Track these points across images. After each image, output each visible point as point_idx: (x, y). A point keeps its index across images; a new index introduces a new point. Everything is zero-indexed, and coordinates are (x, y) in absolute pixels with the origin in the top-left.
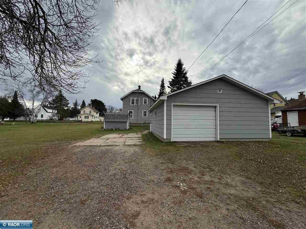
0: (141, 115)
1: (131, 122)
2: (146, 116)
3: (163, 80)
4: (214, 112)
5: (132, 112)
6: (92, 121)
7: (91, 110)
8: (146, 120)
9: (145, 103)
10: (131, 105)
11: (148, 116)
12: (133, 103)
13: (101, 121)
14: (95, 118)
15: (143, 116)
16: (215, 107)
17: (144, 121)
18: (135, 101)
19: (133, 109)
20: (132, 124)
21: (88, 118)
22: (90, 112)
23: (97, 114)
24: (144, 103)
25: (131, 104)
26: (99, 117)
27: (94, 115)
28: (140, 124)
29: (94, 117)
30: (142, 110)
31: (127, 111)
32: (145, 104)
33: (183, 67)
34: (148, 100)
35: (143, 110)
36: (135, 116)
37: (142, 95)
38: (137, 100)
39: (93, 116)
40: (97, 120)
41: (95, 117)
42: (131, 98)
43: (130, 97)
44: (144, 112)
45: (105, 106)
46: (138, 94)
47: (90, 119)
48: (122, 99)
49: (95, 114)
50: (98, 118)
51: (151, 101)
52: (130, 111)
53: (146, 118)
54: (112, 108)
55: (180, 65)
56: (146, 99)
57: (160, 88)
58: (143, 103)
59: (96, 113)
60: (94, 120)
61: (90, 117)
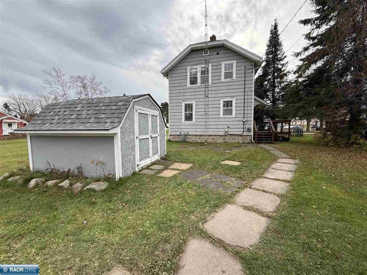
0: (217, 113)
1: (191, 133)
2: (230, 113)
5: (192, 105)
8: (231, 127)
9: (228, 75)
10: (189, 88)
11: (236, 114)
12: (193, 81)
15: (221, 115)
17: (226, 130)
18: (199, 76)
19: (193, 97)
20: (193, 137)
24: (225, 78)
25: (189, 85)
28: (215, 137)
30: (218, 99)
32: (228, 80)
34: (237, 67)
35: (223, 97)
36: (200, 117)
37: (218, 54)
38: (204, 72)
42: (189, 68)
43: (186, 64)
44: (224, 102)
46: (206, 52)
48: (167, 74)
51: (247, 67)
52: (186, 103)
53: (231, 119)
56: (232, 64)
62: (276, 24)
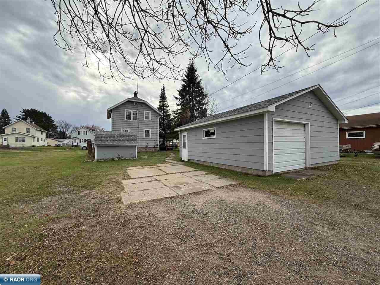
0: (142, 136)
2: (149, 136)
3: (164, 88)
4: (303, 132)
6: (33, 146)
7: (28, 127)
8: (149, 143)
9: (147, 118)
10: (126, 121)
11: (151, 137)
12: (128, 117)
13: (49, 146)
14: (38, 141)
15: (144, 137)
16: (305, 125)
17: (147, 145)
18: (132, 115)
19: (129, 126)
21: (24, 141)
22: (28, 131)
23: (42, 134)
25: (125, 119)
26: (46, 139)
27: (36, 136)
29: (36, 139)
30: (143, 129)
31: (120, 130)
32: (147, 120)
33: (197, 73)
34: (151, 114)
35: (145, 128)
37: (142, 106)
38: (135, 114)
39: (34, 138)
40: (41, 143)
41: (38, 139)
42: (125, 110)
43: (124, 107)
44: (145, 131)
45: (52, 122)
46: (136, 104)
47: (29, 142)
49: (38, 134)
50: (43, 140)
51: (156, 115)
52: (123, 129)
53: (149, 140)
54: (66, 125)
55: (191, 70)
56: (149, 113)
57: (160, 99)
58: (145, 118)
59: (40, 133)
60: (36, 144)
61: (27, 139)
62: (164, 86)
